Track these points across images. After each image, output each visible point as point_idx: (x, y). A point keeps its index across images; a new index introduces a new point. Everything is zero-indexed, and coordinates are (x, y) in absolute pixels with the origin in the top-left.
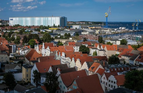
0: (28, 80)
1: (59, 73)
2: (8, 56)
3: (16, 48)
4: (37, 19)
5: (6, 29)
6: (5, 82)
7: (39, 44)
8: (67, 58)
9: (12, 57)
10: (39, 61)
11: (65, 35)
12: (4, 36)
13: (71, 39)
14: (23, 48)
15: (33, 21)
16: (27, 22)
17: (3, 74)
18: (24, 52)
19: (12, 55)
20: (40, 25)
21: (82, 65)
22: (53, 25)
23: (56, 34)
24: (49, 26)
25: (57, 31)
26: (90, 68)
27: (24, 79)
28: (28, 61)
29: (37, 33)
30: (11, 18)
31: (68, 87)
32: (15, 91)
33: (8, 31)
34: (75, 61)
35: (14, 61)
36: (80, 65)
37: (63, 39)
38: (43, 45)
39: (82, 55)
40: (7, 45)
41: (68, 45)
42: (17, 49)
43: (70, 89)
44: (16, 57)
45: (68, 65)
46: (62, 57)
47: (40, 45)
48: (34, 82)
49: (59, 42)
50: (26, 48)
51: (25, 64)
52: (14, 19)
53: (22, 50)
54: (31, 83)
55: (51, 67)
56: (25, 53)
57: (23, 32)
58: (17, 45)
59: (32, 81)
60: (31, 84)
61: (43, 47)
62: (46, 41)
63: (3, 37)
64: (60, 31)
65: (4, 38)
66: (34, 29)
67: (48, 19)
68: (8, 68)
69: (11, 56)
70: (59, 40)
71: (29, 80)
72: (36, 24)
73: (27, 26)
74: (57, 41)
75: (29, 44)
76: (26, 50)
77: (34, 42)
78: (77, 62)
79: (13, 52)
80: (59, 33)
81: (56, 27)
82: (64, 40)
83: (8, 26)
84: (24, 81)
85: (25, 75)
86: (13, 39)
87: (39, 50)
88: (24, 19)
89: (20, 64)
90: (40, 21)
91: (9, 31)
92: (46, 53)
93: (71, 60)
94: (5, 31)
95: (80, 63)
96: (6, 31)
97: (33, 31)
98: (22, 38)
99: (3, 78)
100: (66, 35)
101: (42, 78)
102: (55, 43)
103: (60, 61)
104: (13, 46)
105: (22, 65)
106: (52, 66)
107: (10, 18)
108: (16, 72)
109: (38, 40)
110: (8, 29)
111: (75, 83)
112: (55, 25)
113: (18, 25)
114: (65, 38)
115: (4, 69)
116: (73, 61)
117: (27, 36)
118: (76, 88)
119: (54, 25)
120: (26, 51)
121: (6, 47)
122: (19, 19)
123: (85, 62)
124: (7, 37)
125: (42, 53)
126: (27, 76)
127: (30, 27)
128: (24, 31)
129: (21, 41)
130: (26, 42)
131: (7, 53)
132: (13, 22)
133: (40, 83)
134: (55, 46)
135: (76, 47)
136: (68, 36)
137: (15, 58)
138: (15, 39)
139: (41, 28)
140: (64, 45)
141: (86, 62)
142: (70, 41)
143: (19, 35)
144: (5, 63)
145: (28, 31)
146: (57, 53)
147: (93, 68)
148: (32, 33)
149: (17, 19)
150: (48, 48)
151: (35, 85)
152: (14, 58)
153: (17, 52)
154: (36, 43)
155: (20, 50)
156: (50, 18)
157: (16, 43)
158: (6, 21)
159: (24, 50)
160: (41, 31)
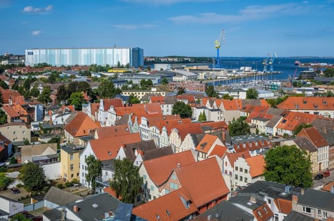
0: (72, 175)
1: (139, 159)
2: (28, 128)
3: (44, 111)
4: (84, 52)
5: (20, 73)
6: (23, 184)
7: (92, 101)
8: (151, 128)
9: (36, 129)
10: (96, 137)
11: (141, 84)
12: (15, 87)
13: (154, 90)
14: (60, 110)
15: (75, 57)
16: (63, 57)
17: (17, 167)
18: (62, 119)
19: (35, 126)
20: (89, 64)
21: (183, 140)
22: (116, 64)
23: (124, 81)
24: (108, 66)
25: (125, 75)
26: (199, 146)
27: (66, 175)
28: (72, 137)
29: (84, 79)
30: (30, 51)
31: (159, 186)
32: (45, 201)
33: (23, 77)
34: (169, 133)
35: (41, 138)
36: (179, 141)
37: (138, 90)
38: (101, 104)
39: (181, 121)
40: (23, 107)
41: (150, 102)
42: (46, 113)
43: (164, 190)
44: (45, 130)
45: (156, 142)
46: (141, 126)
47: (94, 104)
48: (88, 180)
49: (131, 97)
50: (67, 111)
51: (65, 144)
52: (36, 52)
53: (57, 115)
54: (81, 182)
55: (122, 149)
56: (64, 121)
57: (57, 79)
58: (45, 105)
59: (82, 179)
60: (80, 185)
61: (102, 107)
62: (104, 95)
63: (13, 88)
64: (132, 75)
65: (16, 91)
66: (78, 72)
67: (105, 52)
68: (29, 152)
69: (33, 129)
70: (131, 93)
71: (75, 176)
72: (82, 63)
73: (63, 66)
74: (127, 95)
75: (70, 102)
76: (65, 114)
77: (80, 97)
78: (172, 134)
79: (38, 120)
80: (129, 80)
81: (122, 67)
82: (141, 93)
83: (23, 65)
84: (65, 180)
85: (66, 167)
86: (36, 93)
87: (93, 114)
88: (56, 52)
89: (55, 145)
90: (89, 57)
91: (27, 77)
92: (107, 118)
93: (161, 132)
94: (17, 77)
95: (178, 136)
96: (20, 77)
97: (77, 76)
98: (56, 91)
99: (19, 175)
100: (143, 82)
101: (104, 172)
102: (124, 98)
103: (139, 135)
104: (38, 107)
105: (59, 147)
106: (125, 146)
107: (27, 51)
108: (46, 162)
109: (88, 94)
110: (22, 72)
111: (174, 177)
112: (121, 65)
113: (45, 65)
114: (143, 89)
115: (20, 156)
116: (164, 133)
117: (67, 86)
118: (176, 188)
119: (119, 63)
120: (66, 117)
121: (22, 109)
122: (47, 52)
123: (189, 135)
124: (22, 89)
125: (99, 120)
126: (72, 168)
127: (69, 68)
128: (58, 76)
129: (53, 97)
130: (64, 99)
131: (23, 121)
132: (34, 58)
133: (101, 181)
134: (125, 106)
135: (165, 106)
136: (147, 85)
137: (42, 132)
138: (39, 92)
139: (93, 69)
140: (142, 102)
141: (191, 135)
142: (153, 95)
143: (48, 84)
144: (20, 143)
145: (66, 77)
146: (130, 119)
147: (204, 146)
148: (75, 80)
149: (43, 52)
150: (112, 109)
151: (90, 186)
152: (39, 131)
153: (47, 119)
154: (85, 101)
155: (53, 114)
156: (109, 51)
157: (43, 100)
158: (19, 56)
159: (61, 114)
160: (93, 75)
